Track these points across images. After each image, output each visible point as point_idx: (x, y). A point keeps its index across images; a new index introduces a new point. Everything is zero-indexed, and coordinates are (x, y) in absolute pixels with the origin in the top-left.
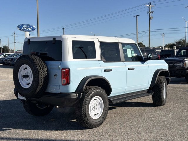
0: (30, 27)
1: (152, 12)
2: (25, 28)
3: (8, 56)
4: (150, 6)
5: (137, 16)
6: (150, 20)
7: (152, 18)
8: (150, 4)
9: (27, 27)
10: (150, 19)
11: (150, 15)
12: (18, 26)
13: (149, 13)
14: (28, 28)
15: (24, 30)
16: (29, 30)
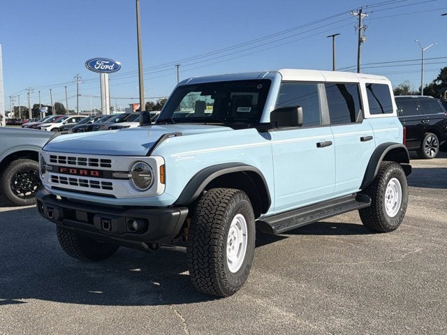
0: (110, 64)
1: (365, 28)
2: (100, 65)
3: (77, 121)
4: (359, 15)
5: (334, 36)
6: (359, 45)
7: (364, 39)
8: (361, 11)
9: (105, 64)
10: (360, 41)
11: (361, 34)
12: (87, 63)
13: (358, 30)
14: (107, 66)
15: (99, 69)
16: (108, 69)
